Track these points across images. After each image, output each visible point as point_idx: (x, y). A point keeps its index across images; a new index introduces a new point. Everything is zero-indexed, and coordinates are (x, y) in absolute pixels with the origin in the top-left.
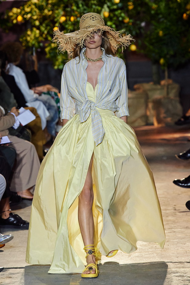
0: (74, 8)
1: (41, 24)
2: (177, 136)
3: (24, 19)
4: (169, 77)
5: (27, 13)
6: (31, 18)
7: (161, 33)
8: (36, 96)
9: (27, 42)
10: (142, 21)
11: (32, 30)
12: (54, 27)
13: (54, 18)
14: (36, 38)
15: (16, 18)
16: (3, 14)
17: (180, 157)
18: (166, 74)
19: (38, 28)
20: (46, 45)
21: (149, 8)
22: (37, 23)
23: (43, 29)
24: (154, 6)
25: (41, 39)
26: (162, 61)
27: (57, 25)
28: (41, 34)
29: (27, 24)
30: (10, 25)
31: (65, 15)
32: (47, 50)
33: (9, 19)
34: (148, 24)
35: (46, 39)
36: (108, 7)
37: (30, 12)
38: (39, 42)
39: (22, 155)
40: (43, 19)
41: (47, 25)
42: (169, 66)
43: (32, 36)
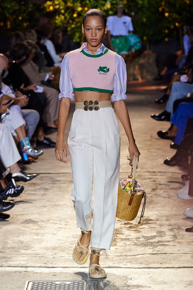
0: (88, 2)
1: (65, 12)
2: (154, 88)
3: (54, 9)
4: (150, 49)
5: (56, 5)
6: (59, 8)
7: (145, 20)
8: (60, 59)
9: (56, 23)
10: (132, 11)
11: (59, 16)
12: (74, 13)
13: (74, 8)
14: (62, 21)
15: (49, 8)
16: (40, 5)
17: (156, 102)
18: (148, 47)
19: (63, 14)
20: (69, 25)
21: (137, 4)
22: (63, 11)
23: (66, 15)
24: (140, 2)
25: (65, 22)
26: (145, 38)
27: (76, 12)
28: (65, 18)
29: (56, 12)
30: (45, 12)
31: (81, 7)
32: (69, 29)
33: (44, 9)
34: (136, 14)
35: (68, 22)
36: (110, 2)
37: (59, 4)
38: (64, 24)
39: (50, 99)
40: (67, 9)
41: (69, 13)
42: (149, 41)
43: (59, 19)
